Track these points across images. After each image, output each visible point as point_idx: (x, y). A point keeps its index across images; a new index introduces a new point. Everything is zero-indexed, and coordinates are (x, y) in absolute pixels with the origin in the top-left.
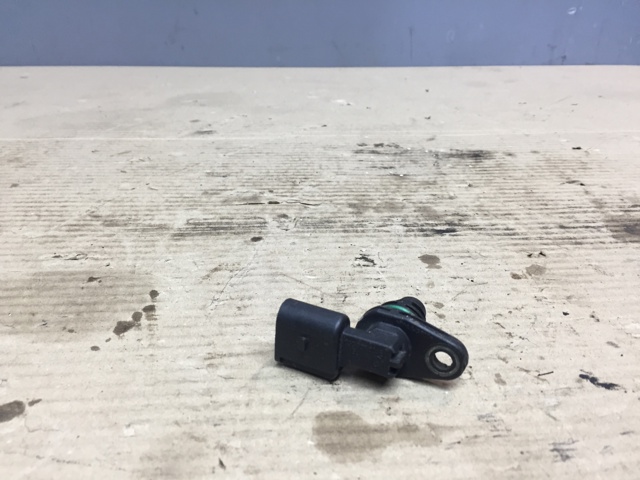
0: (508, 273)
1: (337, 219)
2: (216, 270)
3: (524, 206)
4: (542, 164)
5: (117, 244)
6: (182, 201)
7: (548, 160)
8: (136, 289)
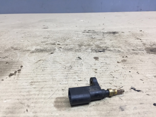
0: (116, 62)
1: (74, 48)
2: (39, 61)
3: (124, 45)
4: (131, 35)
5: (16, 54)
6: (35, 44)
7: (133, 34)
8: (17, 65)
